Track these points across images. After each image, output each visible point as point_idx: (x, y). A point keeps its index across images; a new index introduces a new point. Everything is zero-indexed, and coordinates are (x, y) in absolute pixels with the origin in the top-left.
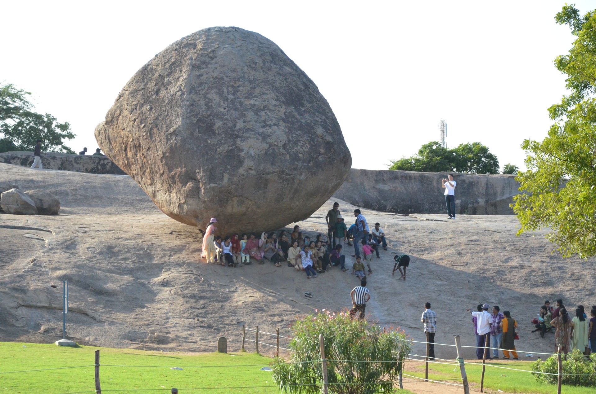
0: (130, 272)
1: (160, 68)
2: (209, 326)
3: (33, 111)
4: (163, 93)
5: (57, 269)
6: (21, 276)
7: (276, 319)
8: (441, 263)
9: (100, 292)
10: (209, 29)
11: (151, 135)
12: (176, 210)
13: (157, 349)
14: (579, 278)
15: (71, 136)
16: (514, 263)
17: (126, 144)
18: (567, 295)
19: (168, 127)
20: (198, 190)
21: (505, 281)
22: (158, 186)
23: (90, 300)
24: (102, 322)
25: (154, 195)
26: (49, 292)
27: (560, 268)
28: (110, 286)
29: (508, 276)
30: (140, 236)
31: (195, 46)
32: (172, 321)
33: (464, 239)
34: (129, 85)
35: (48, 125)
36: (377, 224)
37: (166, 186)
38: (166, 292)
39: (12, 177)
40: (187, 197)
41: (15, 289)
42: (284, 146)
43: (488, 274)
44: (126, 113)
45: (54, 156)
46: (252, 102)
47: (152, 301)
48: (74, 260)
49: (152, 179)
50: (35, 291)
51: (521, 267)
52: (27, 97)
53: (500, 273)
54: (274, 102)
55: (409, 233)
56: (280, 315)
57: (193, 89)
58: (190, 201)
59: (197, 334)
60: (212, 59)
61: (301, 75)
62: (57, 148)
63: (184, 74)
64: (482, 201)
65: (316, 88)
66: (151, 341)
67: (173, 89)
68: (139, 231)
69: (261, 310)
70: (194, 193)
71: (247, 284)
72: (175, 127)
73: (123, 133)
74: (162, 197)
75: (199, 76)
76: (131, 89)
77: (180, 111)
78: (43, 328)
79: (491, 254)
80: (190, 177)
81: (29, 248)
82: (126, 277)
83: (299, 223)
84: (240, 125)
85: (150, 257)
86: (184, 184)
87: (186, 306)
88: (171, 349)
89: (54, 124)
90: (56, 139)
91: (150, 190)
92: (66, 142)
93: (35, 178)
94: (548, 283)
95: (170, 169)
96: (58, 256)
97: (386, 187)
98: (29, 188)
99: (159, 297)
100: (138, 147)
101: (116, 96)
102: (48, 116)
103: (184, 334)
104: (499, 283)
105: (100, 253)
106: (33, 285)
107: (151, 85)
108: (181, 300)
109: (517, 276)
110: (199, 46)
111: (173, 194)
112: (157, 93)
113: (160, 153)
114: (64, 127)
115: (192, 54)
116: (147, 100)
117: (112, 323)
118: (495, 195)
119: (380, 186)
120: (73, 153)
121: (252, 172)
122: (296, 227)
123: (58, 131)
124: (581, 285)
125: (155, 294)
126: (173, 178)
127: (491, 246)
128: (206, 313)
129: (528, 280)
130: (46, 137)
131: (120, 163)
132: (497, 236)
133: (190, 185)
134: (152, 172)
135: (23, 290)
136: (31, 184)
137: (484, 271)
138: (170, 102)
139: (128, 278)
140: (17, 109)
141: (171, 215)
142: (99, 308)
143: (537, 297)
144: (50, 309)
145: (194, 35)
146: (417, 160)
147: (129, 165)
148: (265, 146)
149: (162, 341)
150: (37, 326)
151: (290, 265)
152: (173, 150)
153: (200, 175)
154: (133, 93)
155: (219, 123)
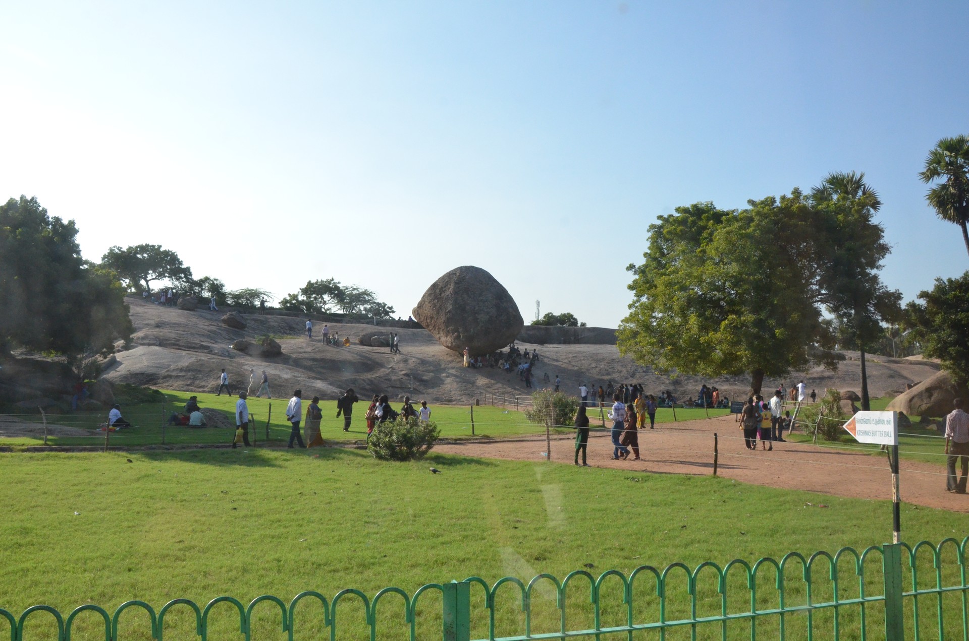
0: (432, 371)
1: (441, 284)
2: (469, 395)
3: (376, 301)
4: (443, 295)
5: (401, 371)
6: (388, 374)
7: (496, 391)
8: (562, 366)
9: (422, 381)
10: (461, 267)
11: (438, 313)
12: (450, 345)
13: (448, 405)
14: (621, 372)
15: (393, 312)
16: (593, 365)
17: (427, 316)
18: (617, 379)
19: (446, 309)
20: (460, 336)
21: (590, 373)
22: (442, 334)
23: (417, 384)
24: (423, 393)
25: (440, 338)
26: (400, 380)
27: (613, 368)
28: (425, 378)
29: (591, 371)
30: (434, 356)
31: (456, 274)
32: (453, 393)
33: (571, 356)
34: (428, 291)
35: (384, 307)
36: (535, 350)
37: (445, 334)
38: (448, 380)
39: (374, 331)
40: (454, 339)
41: (386, 380)
42: (496, 317)
43: (583, 370)
44: (426, 303)
45: (387, 321)
46: (482, 298)
47: (443, 384)
48: (408, 367)
49: (439, 331)
50: (394, 380)
51: (596, 367)
52: (374, 295)
53: (588, 370)
54: (490, 298)
55: (547, 353)
56: (497, 389)
57: (456, 292)
58: (456, 341)
59: (464, 398)
60: (463, 280)
61: (501, 286)
62: (388, 317)
63: (452, 287)
64: (572, 338)
65: (507, 292)
66: (446, 401)
67: (448, 293)
68: (433, 354)
69: (489, 387)
70: (458, 337)
71: (483, 376)
72: (449, 309)
73: (425, 312)
74: (443, 339)
75: (458, 287)
76: (429, 293)
77: (451, 302)
78: (399, 396)
79: (583, 362)
80: (456, 330)
81: (389, 362)
82: (431, 374)
83: (502, 350)
84: (477, 308)
85: (440, 365)
86: (453, 334)
87: (458, 386)
88: (454, 405)
89: (386, 307)
90: (387, 313)
91: (438, 336)
92: (391, 314)
93: (383, 331)
94: (608, 374)
95: (447, 327)
96: (401, 365)
97: (531, 333)
98: (382, 335)
99: (446, 382)
100: (432, 318)
101: (422, 296)
102: (384, 303)
103: (458, 398)
104: (588, 374)
105: (419, 364)
106: (393, 378)
107: (438, 291)
108: (455, 384)
109: (595, 371)
110: (458, 274)
111: (448, 338)
112: (440, 294)
113: (443, 320)
114: (391, 308)
115: (455, 278)
116: (436, 298)
117: (428, 394)
118: (578, 336)
119: (529, 332)
120: (394, 319)
121: (483, 328)
122: (501, 351)
123: (388, 310)
124: (622, 374)
125: (444, 381)
126: (448, 331)
127: (582, 358)
128: (467, 389)
129: (599, 373)
130: (383, 313)
131: (424, 325)
132: (585, 354)
133: (456, 334)
134: (439, 329)
135: (389, 380)
136: (381, 334)
137: (581, 369)
138: (446, 299)
139: (432, 374)
140: (369, 300)
141: (447, 347)
142: (422, 387)
143: (603, 380)
144: (401, 388)
145: (455, 270)
146: (543, 321)
147: (428, 326)
148: (488, 317)
149: (450, 401)
150: (397, 395)
151: (500, 368)
152: (448, 319)
153: (460, 330)
154: (430, 295)
155: (468, 307)
